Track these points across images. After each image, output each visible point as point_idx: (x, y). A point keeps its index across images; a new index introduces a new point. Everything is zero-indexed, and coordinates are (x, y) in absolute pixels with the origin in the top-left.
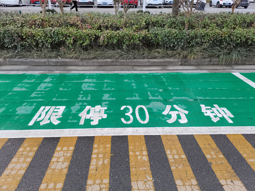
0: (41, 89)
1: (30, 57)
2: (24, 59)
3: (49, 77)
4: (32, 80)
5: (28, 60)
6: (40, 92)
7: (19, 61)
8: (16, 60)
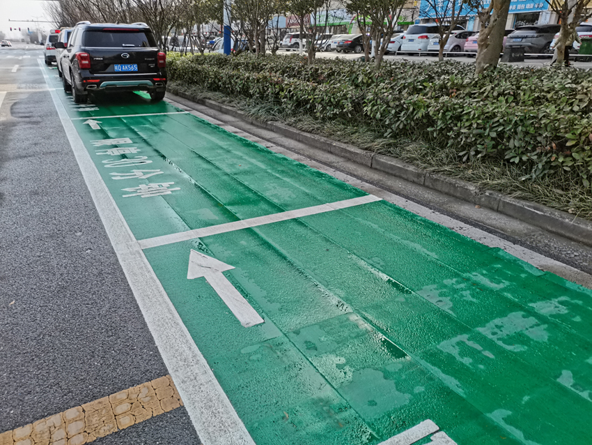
0: (494, 334)
1: (554, 204)
2: (532, 204)
3: (563, 298)
4: (499, 283)
5: (542, 211)
6: (479, 348)
7: (515, 205)
8: (508, 199)
